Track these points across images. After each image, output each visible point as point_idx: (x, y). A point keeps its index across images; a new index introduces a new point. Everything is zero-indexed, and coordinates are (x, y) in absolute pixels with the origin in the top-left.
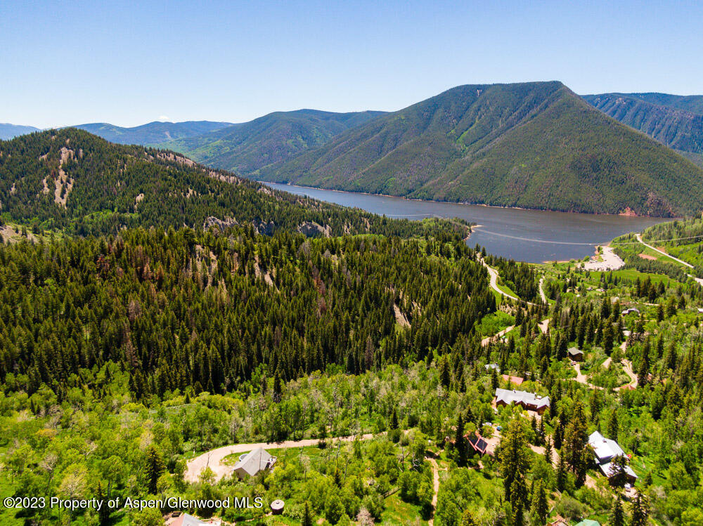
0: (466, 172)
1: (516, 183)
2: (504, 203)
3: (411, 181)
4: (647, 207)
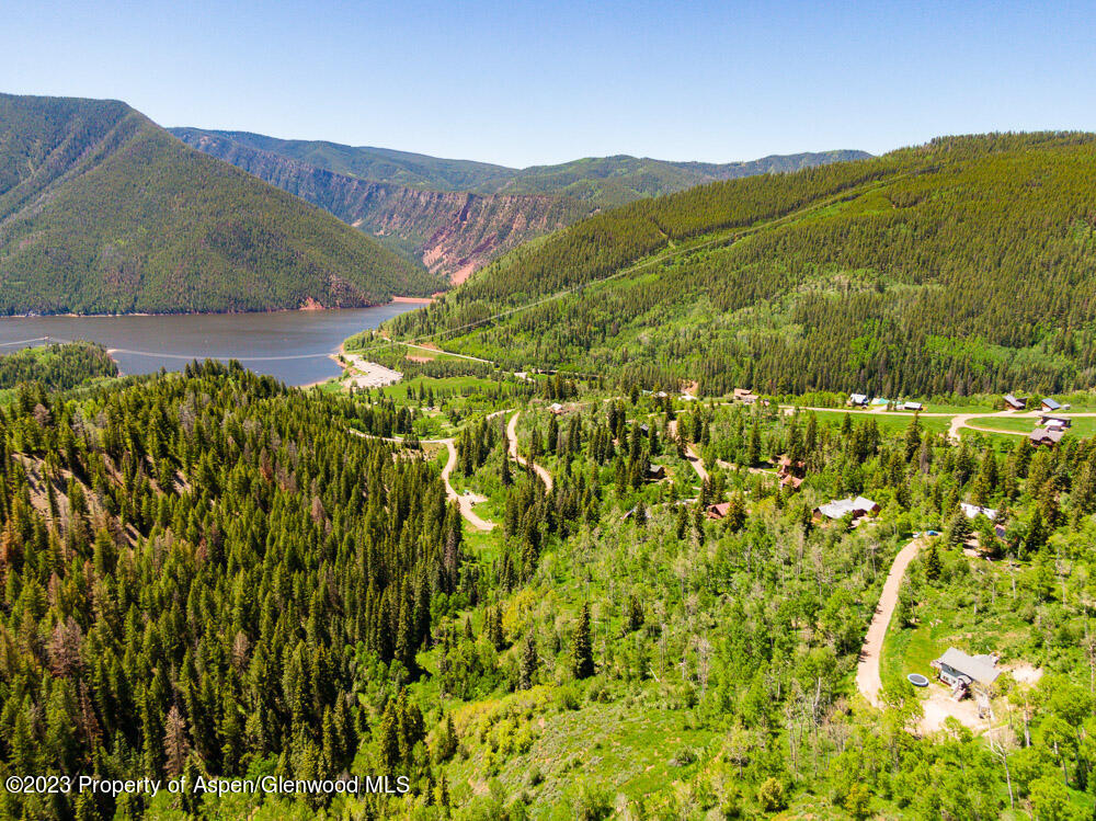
2: (111, 308)
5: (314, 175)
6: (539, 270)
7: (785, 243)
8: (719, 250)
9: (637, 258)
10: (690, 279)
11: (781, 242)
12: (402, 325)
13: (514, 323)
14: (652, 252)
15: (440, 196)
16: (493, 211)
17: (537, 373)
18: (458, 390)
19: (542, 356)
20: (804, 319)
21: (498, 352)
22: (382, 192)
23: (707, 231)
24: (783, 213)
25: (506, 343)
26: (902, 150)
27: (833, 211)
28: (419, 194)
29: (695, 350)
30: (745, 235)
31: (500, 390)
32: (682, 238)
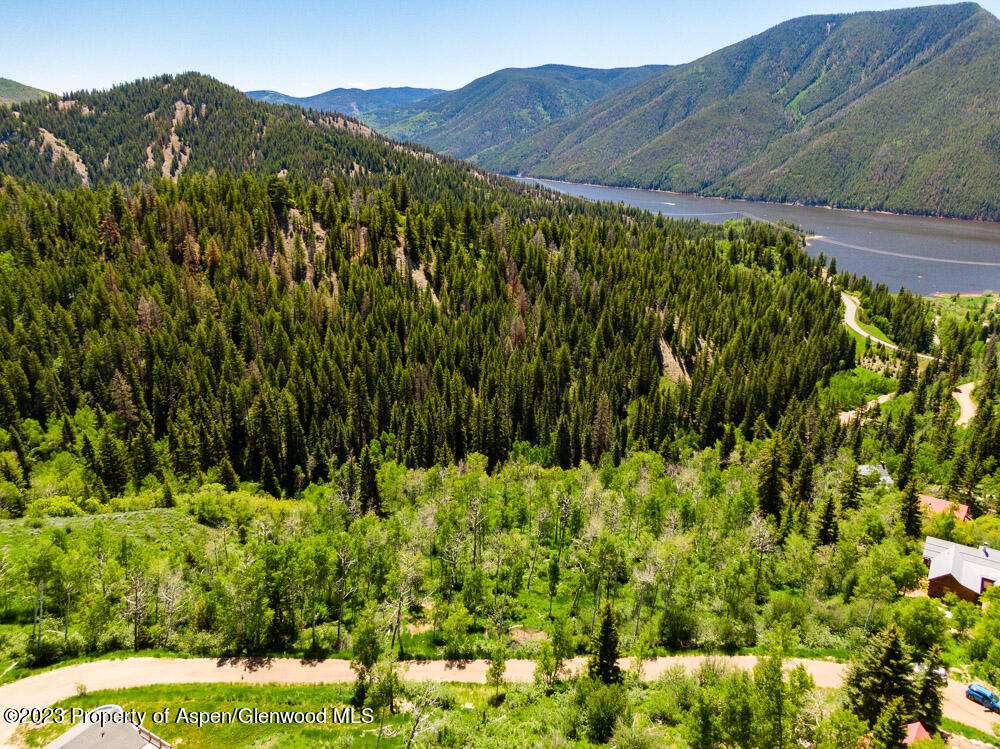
0: (801, 153)
1: (886, 170)
2: (861, 204)
3: (708, 168)
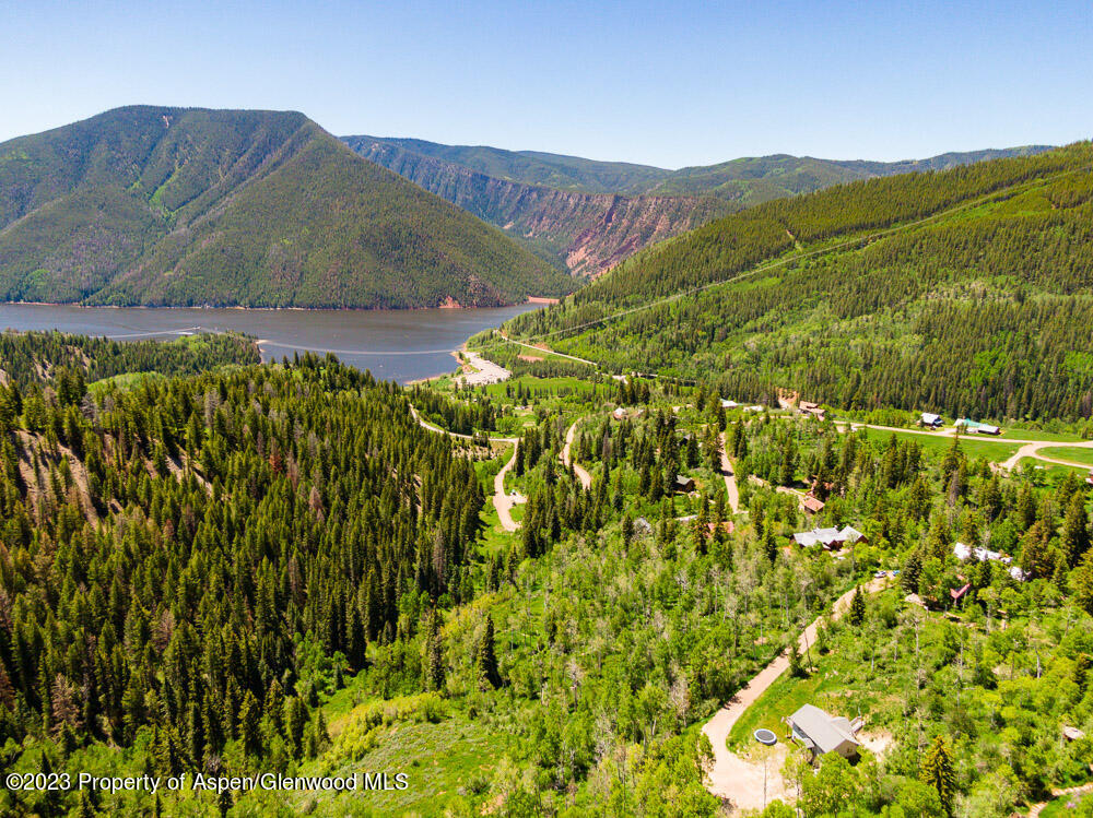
0: (190, 255)
1: (284, 269)
2: (273, 303)
4: (471, 295)
5: (473, 180)
6: (657, 272)
7: (921, 247)
8: (850, 254)
9: (760, 261)
10: (812, 284)
11: (917, 246)
12: (521, 324)
13: (623, 326)
14: (777, 254)
15: (588, 199)
16: (637, 213)
17: (637, 376)
18: (555, 391)
19: (644, 360)
20: (927, 329)
21: (603, 353)
22: (535, 195)
23: (839, 233)
24: (928, 214)
25: (612, 345)
26: (1078, 143)
27: (983, 213)
28: (569, 197)
29: (801, 359)
30: (880, 237)
31: (595, 392)
32: (810, 241)
